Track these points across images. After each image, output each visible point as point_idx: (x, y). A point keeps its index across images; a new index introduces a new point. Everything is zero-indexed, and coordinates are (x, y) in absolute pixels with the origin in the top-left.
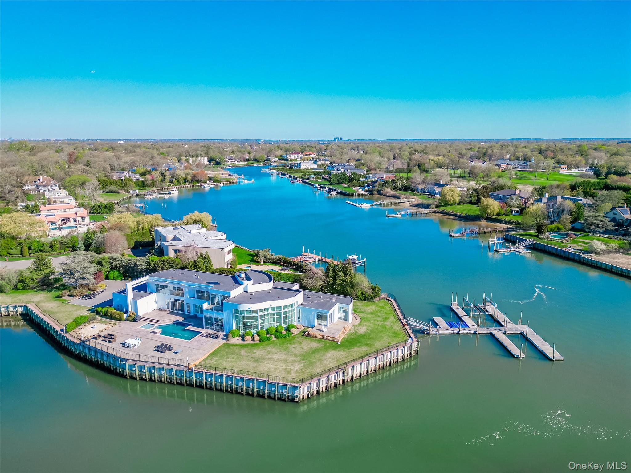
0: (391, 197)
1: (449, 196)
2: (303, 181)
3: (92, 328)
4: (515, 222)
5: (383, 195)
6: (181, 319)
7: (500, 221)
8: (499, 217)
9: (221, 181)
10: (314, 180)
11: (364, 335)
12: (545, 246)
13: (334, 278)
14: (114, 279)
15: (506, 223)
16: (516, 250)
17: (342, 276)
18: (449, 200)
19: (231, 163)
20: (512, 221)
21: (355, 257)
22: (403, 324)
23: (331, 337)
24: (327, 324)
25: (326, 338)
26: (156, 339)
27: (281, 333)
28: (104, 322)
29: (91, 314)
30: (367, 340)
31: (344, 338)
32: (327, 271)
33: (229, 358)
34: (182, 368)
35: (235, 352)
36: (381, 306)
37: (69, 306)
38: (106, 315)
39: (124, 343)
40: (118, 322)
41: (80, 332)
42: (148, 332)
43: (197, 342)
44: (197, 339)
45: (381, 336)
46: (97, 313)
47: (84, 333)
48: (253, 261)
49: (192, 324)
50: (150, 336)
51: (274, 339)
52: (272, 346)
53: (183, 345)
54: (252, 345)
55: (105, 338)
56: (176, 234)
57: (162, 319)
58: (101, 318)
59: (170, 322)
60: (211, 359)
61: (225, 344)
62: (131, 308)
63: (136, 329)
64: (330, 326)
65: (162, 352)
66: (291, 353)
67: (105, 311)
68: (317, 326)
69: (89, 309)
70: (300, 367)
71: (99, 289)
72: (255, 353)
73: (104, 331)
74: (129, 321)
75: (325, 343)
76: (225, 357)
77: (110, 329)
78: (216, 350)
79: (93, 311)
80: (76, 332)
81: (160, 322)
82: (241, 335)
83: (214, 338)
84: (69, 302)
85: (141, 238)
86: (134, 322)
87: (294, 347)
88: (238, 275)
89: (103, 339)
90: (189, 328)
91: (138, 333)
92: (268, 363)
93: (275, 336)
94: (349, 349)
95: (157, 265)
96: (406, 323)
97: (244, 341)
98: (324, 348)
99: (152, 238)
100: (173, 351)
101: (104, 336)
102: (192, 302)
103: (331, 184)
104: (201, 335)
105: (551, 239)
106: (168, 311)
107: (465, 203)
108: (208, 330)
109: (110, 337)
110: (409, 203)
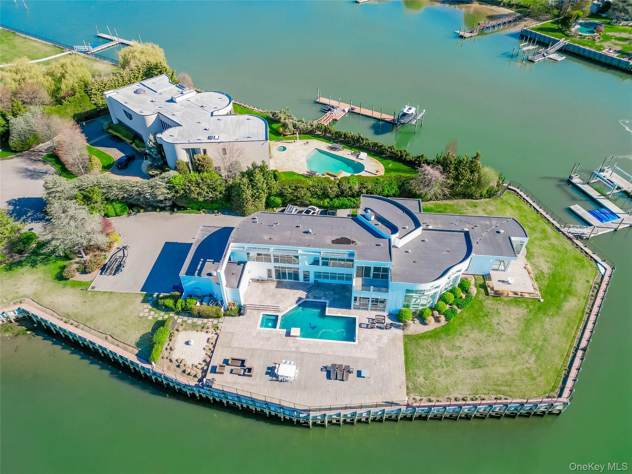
3: (187, 343)
6: (303, 294)
7: (498, 3)
11: (553, 275)
12: (584, 50)
13: (456, 178)
14: (117, 215)
16: (549, 56)
20: (512, 3)
21: (413, 110)
22: (570, 238)
23: (527, 293)
24: (505, 268)
25: (521, 295)
26: (307, 350)
27: (461, 298)
28: (194, 327)
29: (157, 311)
30: (562, 283)
31: (540, 290)
32: (444, 170)
33: (437, 367)
34: (398, 407)
35: (433, 352)
36: (514, 204)
37: (101, 298)
38: (186, 312)
39: (271, 372)
40: (215, 321)
41: (175, 355)
42: (280, 334)
43: (367, 343)
44: (363, 336)
45: (570, 271)
46: (167, 309)
47: (182, 357)
48: (276, 133)
49: (325, 301)
50: (292, 345)
51: (459, 311)
52: (469, 328)
53: (356, 355)
54: (442, 331)
55: (233, 367)
56: (156, 109)
57: (278, 303)
58: (180, 317)
59: (292, 304)
60: (415, 375)
61: (406, 336)
62: (227, 296)
63: (259, 333)
64: (509, 270)
65: (342, 380)
66: (504, 337)
67: (182, 306)
68: (492, 273)
69: (142, 299)
70: (535, 362)
71: (116, 245)
72: (461, 347)
73: (212, 349)
74: (232, 316)
75: (528, 306)
76: (431, 366)
77: (217, 339)
78: (406, 353)
79: (156, 305)
80: (167, 358)
81: (280, 308)
82: (414, 313)
83: (383, 329)
84: (93, 288)
85: (79, 108)
86: (239, 316)
87: (498, 324)
88: (363, 216)
89: (232, 370)
90: (330, 311)
91: (270, 343)
92: (493, 364)
93: (458, 305)
94: (559, 308)
95: (189, 189)
96: (570, 235)
97: (425, 324)
98: (532, 314)
99: (95, 104)
100: (355, 373)
101: (227, 363)
102: (314, 269)
104: (360, 325)
105: (580, 35)
106: (272, 280)
108: (360, 312)
109: (240, 363)
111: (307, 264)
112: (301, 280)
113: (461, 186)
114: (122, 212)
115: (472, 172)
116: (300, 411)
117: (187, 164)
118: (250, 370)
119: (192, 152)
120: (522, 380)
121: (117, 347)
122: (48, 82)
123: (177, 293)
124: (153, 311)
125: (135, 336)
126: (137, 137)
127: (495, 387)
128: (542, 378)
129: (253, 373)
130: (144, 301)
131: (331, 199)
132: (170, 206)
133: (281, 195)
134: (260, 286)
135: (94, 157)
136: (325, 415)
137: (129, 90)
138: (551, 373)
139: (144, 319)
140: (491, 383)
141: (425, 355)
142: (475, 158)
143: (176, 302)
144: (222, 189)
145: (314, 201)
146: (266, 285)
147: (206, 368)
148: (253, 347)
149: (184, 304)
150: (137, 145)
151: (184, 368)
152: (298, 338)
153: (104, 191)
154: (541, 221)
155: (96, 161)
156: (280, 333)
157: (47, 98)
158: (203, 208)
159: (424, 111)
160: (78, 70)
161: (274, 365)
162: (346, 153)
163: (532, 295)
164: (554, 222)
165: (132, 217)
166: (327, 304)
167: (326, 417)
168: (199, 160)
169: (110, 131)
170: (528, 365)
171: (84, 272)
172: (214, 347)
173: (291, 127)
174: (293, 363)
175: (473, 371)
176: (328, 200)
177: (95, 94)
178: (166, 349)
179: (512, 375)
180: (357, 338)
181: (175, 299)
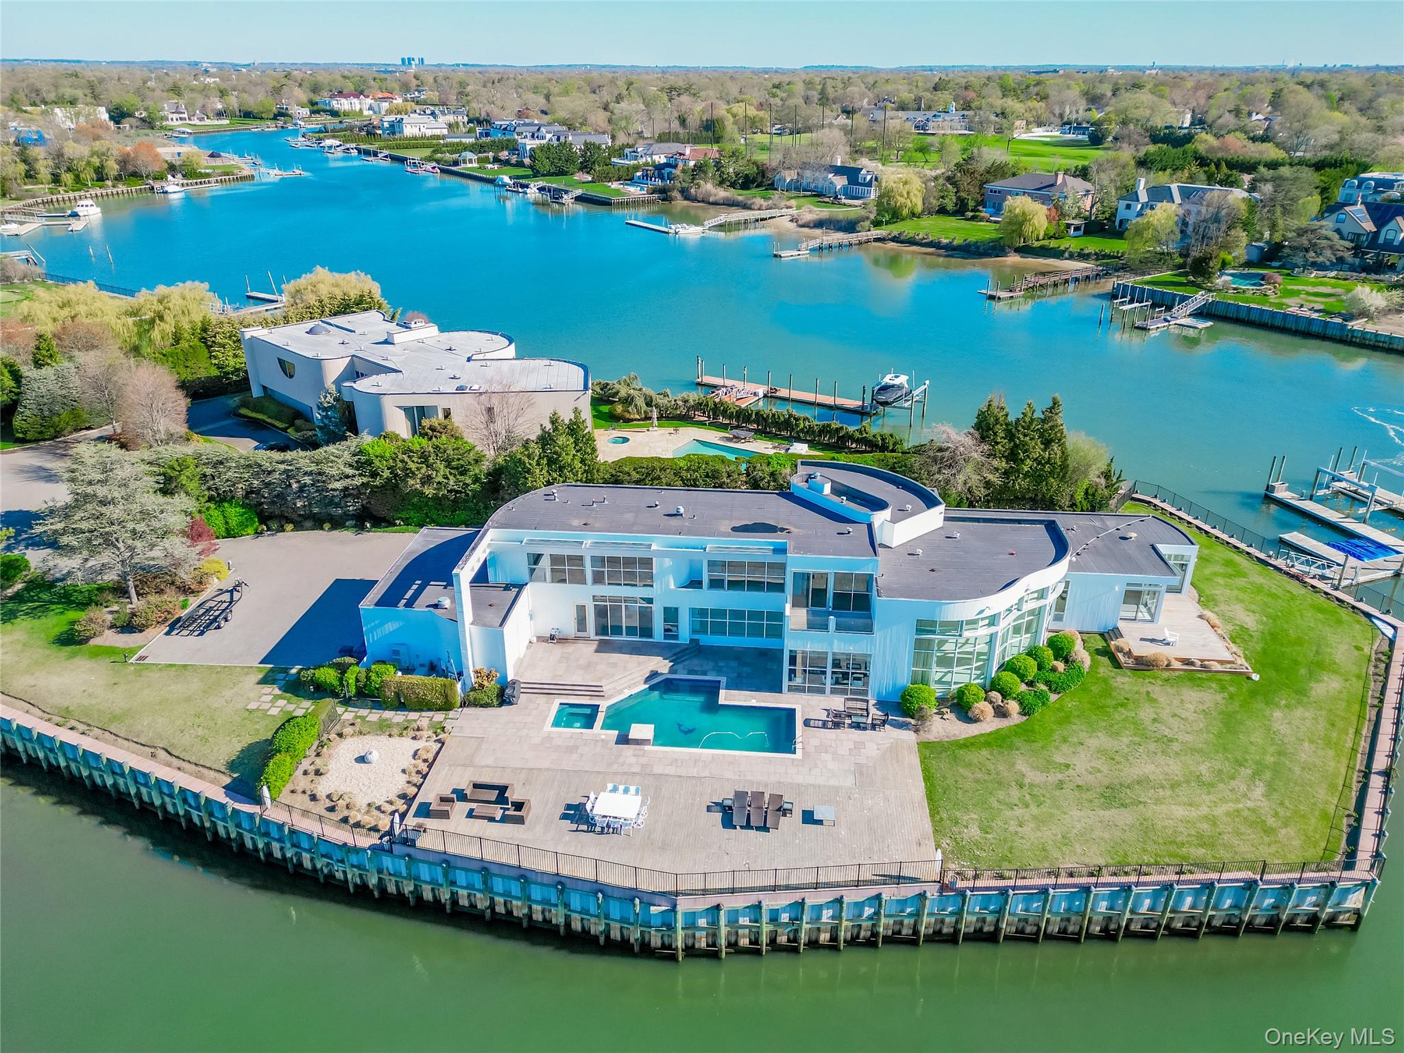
0: (724, 204)
1: (902, 196)
2: (443, 171)
3: (362, 759)
4: (1096, 254)
5: (699, 202)
6: (662, 665)
7: (1058, 254)
8: (1053, 244)
9: (208, 175)
10: (475, 165)
12: (1249, 309)
13: (1012, 456)
14: (230, 534)
15: (1071, 257)
16: (1178, 322)
18: (901, 206)
19: (180, 122)
20: (1086, 251)
21: (902, 379)
22: (1293, 577)
23: (1217, 662)
24: (1152, 615)
25: (1202, 666)
26: (671, 770)
27: (1054, 669)
28: (383, 728)
29: (294, 699)
30: (1298, 648)
31: (1246, 658)
32: (983, 437)
33: (1011, 807)
35: (998, 774)
37: (158, 675)
38: (368, 695)
39: (578, 815)
40: (439, 717)
41: (323, 787)
42: (603, 740)
43: (827, 757)
44: (814, 742)
45: (1312, 629)
46: (320, 691)
47: (342, 789)
49: (718, 678)
50: (632, 760)
51: (1053, 697)
52: (1083, 727)
53: (799, 780)
54: (1016, 734)
55: (474, 805)
56: (351, 351)
57: (600, 679)
58: (350, 709)
59: (635, 684)
60: (957, 823)
61: (924, 745)
62: (474, 658)
63: (549, 738)
64: (1162, 619)
65: (765, 828)
66: (1176, 747)
67: (357, 680)
68: (1122, 625)
69: (260, 676)
70: (1267, 795)
71: (214, 585)
72: (1068, 766)
73: (425, 769)
74: (482, 706)
75: (1223, 688)
76: (995, 804)
77: (438, 753)
78: (928, 778)
79: (295, 687)
80: (304, 792)
81: (604, 689)
82: (941, 701)
83: (865, 729)
84: (142, 658)
85: (182, 370)
86: (500, 705)
87: (1154, 720)
89: (472, 810)
90: (729, 696)
91: (575, 757)
92: (1157, 800)
93: (1048, 683)
94: (1302, 692)
95: (405, 469)
96: (1295, 571)
97: (970, 721)
98: (1237, 704)
99: (219, 367)
100: (797, 815)
101: (461, 796)
102: (689, 600)
103: (536, 174)
104: (807, 723)
105: (1235, 289)
106: (587, 639)
107: (930, 213)
108: (805, 697)
109: (493, 795)
110: (789, 218)
111: (672, 587)
112: (658, 635)
114: (242, 525)
115: (1047, 444)
116: (648, 898)
118: (519, 806)
119: (418, 413)
120: (1238, 834)
121: (177, 772)
122: (125, 327)
123: (350, 659)
124: (284, 698)
125: (231, 748)
126: (300, 415)
127: (1173, 848)
128: (1291, 831)
129: (530, 814)
130: (264, 681)
132: (355, 514)
134: (557, 650)
136: (718, 907)
137: (294, 329)
138: (1313, 820)
139: (259, 714)
140: (1161, 841)
141: (977, 781)
143: (343, 672)
146: (570, 648)
147: (403, 808)
148: (529, 765)
149: (363, 677)
151: (346, 813)
152: (647, 748)
154: (1221, 548)
156: (603, 737)
159: (927, 382)
161: (584, 800)
162: (762, 446)
163: (1229, 666)
164: (1251, 550)
165: (266, 541)
166: (723, 684)
167: (722, 913)
168: (432, 423)
169: (243, 411)
170: (1249, 804)
171: (128, 628)
172: (430, 766)
173: (640, 402)
174: (633, 789)
175: (1108, 814)
177: (222, 346)
178: (305, 773)
179: (1213, 821)
180: (799, 746)
181: (343, 668)
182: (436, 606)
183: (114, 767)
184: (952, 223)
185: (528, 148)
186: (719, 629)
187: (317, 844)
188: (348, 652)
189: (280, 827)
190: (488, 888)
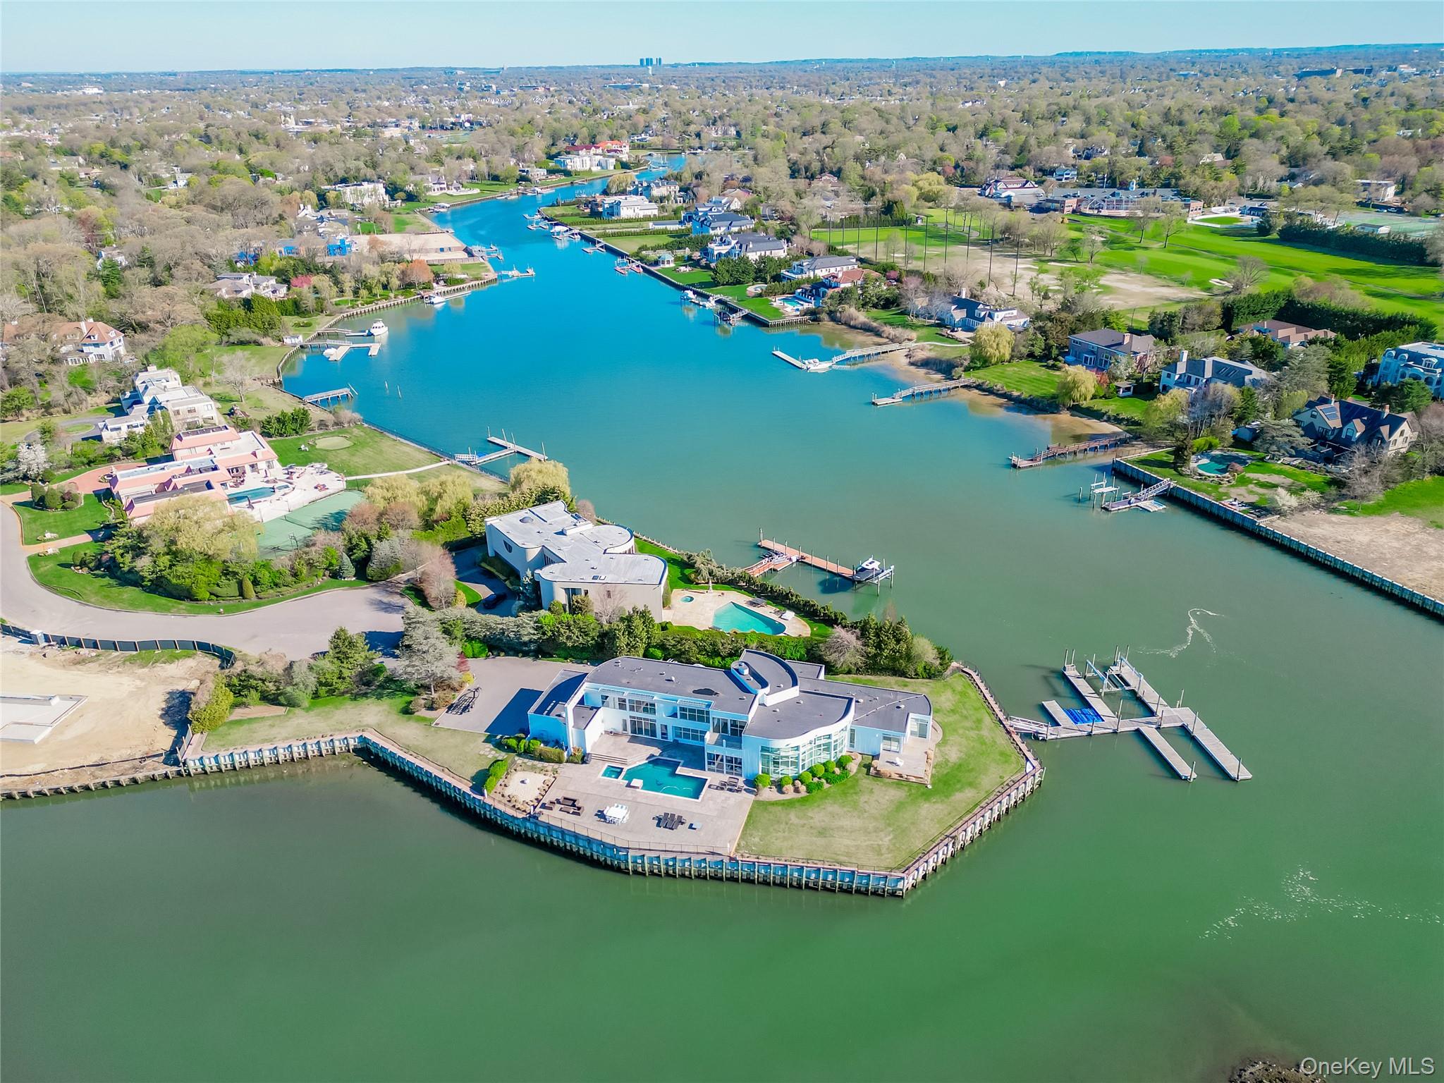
0: (860, 329)
1: (991, 346)
2: (645, 270)
3: (523, 782)
4: (1128, 420)
5: (842, 324)
6: (656, 751)
7: (1098, 415)
8: (1099, 405)
9: (462, 281)
10: (672, 265)
11: (960, 765)
13: (878, 647)
14: (474, 657)
15: (1108, 420)
16: (1139, 504)
17: (892, 644)
18: (991, 353)
19: (440, 192)
20: (1121, 417)
21: (876, 565)
22: (1008, 732)
23: (913, 776)
24: (900, 749)
25: (907, 778)
26: (644, 801)
27: (834, 772)
28: (533, 768)
29: (498, 751)
30: (967, 774)
31: (933, 776)
32: (862, 634)
33: (778, 832)
34: (719, 858)
35: (780, 818)
36: (959, 688)
37: (443, 733)
38: (528, 753)
39: (601, 815)
40: (556, 766)
41: (507, 792)
42: (620, 785)
43: (711, 802)
44: (709, 795)
45: (985, 764)
46: (510, 749)
47: (514, 794)
48: (688, 581)
49: (680, 761)
50: (629, 794)
51: (826, 785)
52: (830, 802)
53: (695, 810)
54: (798, 801)
55: (562, 806)
56: (542, 541)
57: (627, 756)
58: (520, 758)
59: (642, 760)
60: (752, 835)
61: (756, 802)
62: (573, 742)
63: (599, 781)
64: (905, 752)
65: (672, 829)
66: (866, 815)
67: (525, 746)
68: (883, 754)
69: (485, 738)
70: (891, 840)
71: (467, 686)
72: (812, 818)
73: (547, 789)
74: (574, 763)
75: (910, 790)
76: (771, 830)
77: (553, 782)
78: (750, 816)
79: (499, 746)
80: (500, 793)
81: (628, 761)
82: (773, 783)
83: (733, 792)
84: (437, 724)
85: (451, 535)
86: (582, 764)
87: (866, 802)
88: (737, 670)
89: (561, 808)
90: (680, 770)
91: (607, 790)
92: (841, 836)
93: (827, 779)
94: (948, 796)
95: (558, 632)
96: (1012, 729)
97: (783, 793)
98: (911, 798)
99: (472, 532)
100: (687, 825)
101: (558, 801)
102: (672, 723)
103: (714, 283)
104: (709, 787)
105: (1200, 475)
106: (627, 735)
107: (1021, 358)
108: (715, 774)
109: (571, 803)
110: (905, 352)
111: (664, 716)
112: (659, 737)
113: (886, 657)
114: (480, 653)
115: (898, 641)
116: (619, 849)
117: (564, 606)
118: (579, 809)
119: (572, 592)
120: (866, 854)
121: (452, 779)
122: (421, 502)
123: (522, 735)
124: (494, 750)
125: (472, 771)
126: (514, 574)
127: (832, 855)
128: (890, 856)
129: (584, 813)
130: (486, 741)
131: (723, 658)
132: (534, 651)
133: (662, 647)
134: (612, 739)
135: (460, 592)
136: (644, 856)
137: (514, 517)
139: (484, 756)
140: (831, 852)
141: (769, 820)
142: (899, 623)
143: (519, 743)
144: (595, 634)
145: (702, 658)
146: (619, 739)
147: (536, 804)
148: (589, 791)
149: (527, 745)
150: (511, 583)
151: (515, 803)
152: (637, 790)
153: (466, 626)
154: (984, 710)
155: (462, 596)
156: (621, 783)
157: (416, 521)
158: (571, 656)
159: (892, 567)
160: (459, 489)
161: (605, 809)
162: (768, 611)
163: (920, 779)
164: (1000, 713)
165: (490, 661)
168: (577, 602)
169: (483, 565)
170: (880, 842)
171: (431, 708)
172: (549, 788)
173: (705, 573)
174: (625, 807)
175: (816, 839)
176: (719, 659)
177: (474, 520)
178: (501, 785)
179: (858, 848)
180: (701, 796)
181: (519, 739)
182: (559, 716)
183: (428, 774)
184: (1035, 370)
185: (716, 253)
186: (687, 736)
187: (503, 814)
188: (522, 731)
189: (490, 806)
190: (563, 839)
